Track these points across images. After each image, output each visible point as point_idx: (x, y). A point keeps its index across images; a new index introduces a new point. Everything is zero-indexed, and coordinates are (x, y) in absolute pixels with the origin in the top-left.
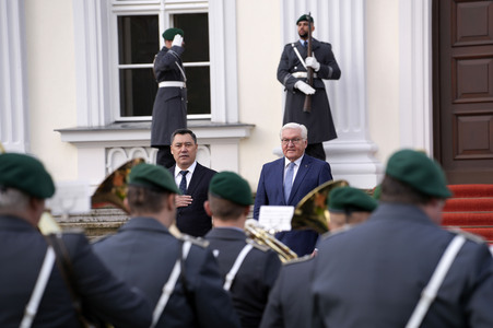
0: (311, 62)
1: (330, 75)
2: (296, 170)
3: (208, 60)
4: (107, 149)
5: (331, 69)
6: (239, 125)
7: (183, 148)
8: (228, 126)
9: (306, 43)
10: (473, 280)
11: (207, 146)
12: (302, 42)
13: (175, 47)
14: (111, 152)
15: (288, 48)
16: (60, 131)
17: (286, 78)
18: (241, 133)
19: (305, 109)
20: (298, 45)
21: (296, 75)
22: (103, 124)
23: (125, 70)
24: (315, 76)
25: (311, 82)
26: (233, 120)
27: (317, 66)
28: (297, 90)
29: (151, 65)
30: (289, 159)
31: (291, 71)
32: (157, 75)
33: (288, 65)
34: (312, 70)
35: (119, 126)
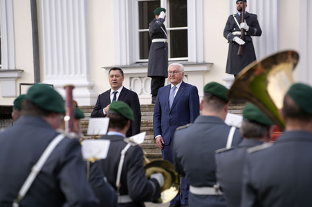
0: (244, 25)
1: (255, 33)
2: (177, 90)
3: (186, 26)
4: (131, 78)
5: (256, 30)
6: (204, 64)
7: (114, 78)
8: (197, 64)
9: (241, 15)
10: (62, 160)
11: (186, 76)
12: (239, 14)
13: (160, 19)
14: (133, 80)
15: (231, 18)
16: (105, 68)
17: (228, 35)
18: (204, 68)
19: (238, 53)
20: (236, 16)
21: (235, 33)
22: (128, 64)
23: (143, 32)
24: (246, 34)
25: (243, 37)
26: (201, 61)
27: (247, 28)
28: (235, 42)
29: (148, 30)
30: (173, 83)
31: (232, 31)
32: (151, 35)
33: (230, 27)
34: (244, 30)
35: (138, 65)
